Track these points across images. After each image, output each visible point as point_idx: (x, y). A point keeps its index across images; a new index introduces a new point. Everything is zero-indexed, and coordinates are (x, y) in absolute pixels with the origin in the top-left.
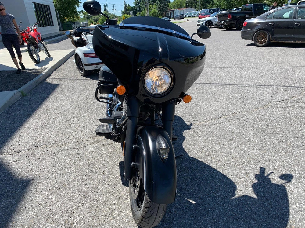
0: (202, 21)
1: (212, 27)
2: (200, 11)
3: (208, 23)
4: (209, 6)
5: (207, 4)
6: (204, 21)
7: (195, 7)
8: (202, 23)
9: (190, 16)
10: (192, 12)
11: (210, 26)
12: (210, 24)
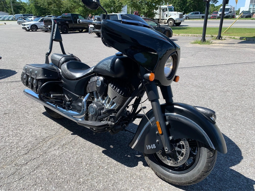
0: (27, 25)
1: (37, 30)
2: (14, 15)
3: (33, 26)
4: (21, 11)
5: (19, 10)
6: (28, 25)
7: (7, 12)
8: (28, 26)
9: (4, 19)
10: (5, 16)
11: (36, 29)
12: (36, 27)
